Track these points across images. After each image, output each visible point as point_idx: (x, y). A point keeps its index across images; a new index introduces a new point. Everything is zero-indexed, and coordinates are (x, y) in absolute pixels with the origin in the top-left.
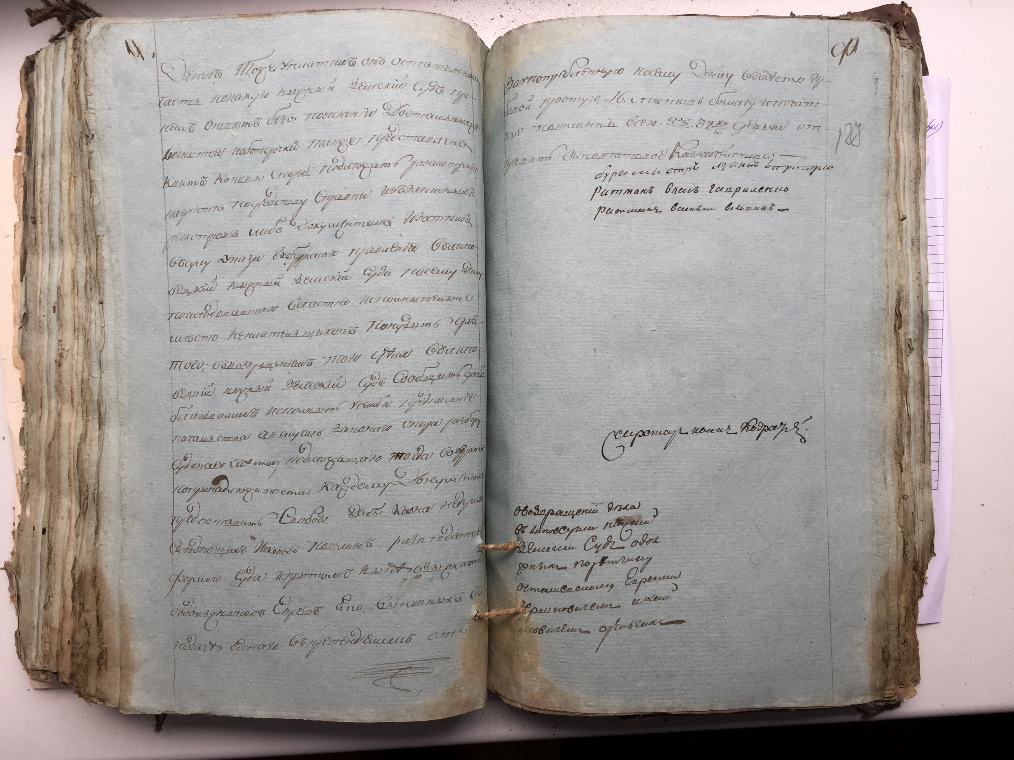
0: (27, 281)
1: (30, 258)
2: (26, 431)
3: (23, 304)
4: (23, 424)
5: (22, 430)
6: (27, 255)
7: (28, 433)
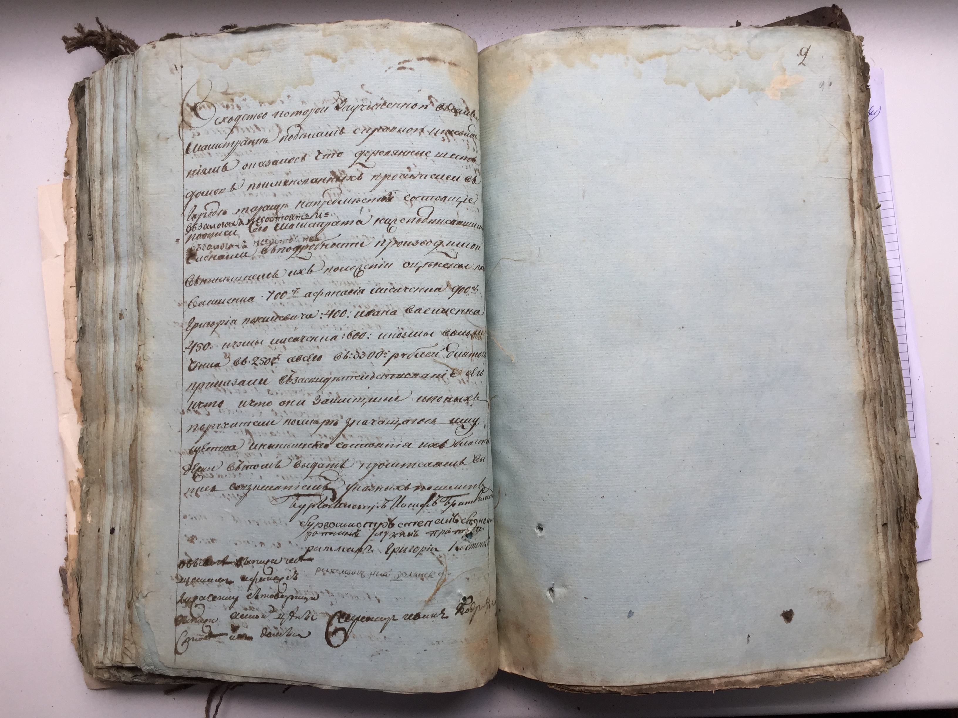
0: (83, 297)
1: (86, 275)
2: (86, 440)
3: (79, 319)
4: (81, 434)
5: (81, 439)
6: (82, 272)
7: (87, 442)
